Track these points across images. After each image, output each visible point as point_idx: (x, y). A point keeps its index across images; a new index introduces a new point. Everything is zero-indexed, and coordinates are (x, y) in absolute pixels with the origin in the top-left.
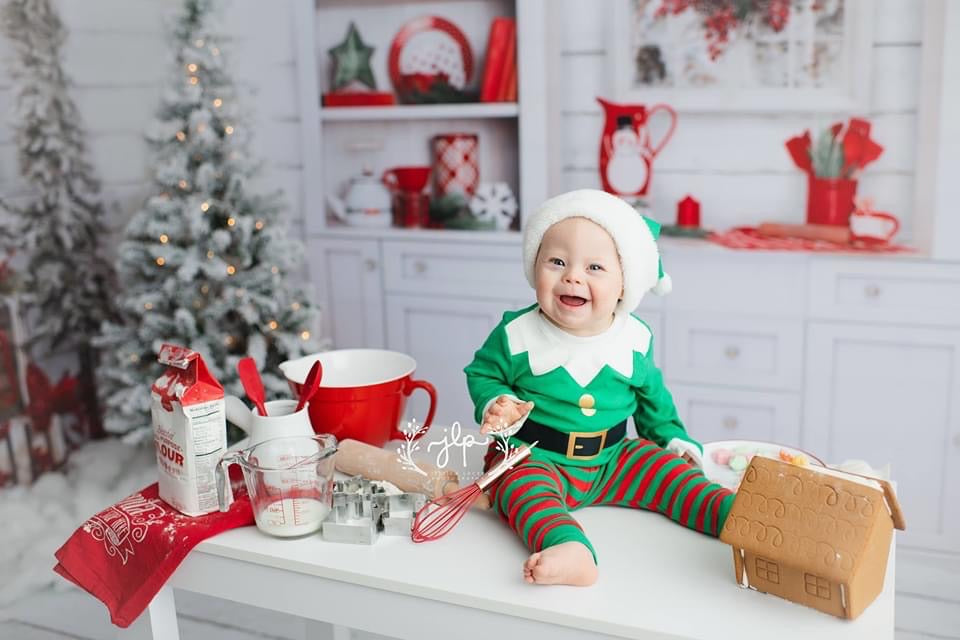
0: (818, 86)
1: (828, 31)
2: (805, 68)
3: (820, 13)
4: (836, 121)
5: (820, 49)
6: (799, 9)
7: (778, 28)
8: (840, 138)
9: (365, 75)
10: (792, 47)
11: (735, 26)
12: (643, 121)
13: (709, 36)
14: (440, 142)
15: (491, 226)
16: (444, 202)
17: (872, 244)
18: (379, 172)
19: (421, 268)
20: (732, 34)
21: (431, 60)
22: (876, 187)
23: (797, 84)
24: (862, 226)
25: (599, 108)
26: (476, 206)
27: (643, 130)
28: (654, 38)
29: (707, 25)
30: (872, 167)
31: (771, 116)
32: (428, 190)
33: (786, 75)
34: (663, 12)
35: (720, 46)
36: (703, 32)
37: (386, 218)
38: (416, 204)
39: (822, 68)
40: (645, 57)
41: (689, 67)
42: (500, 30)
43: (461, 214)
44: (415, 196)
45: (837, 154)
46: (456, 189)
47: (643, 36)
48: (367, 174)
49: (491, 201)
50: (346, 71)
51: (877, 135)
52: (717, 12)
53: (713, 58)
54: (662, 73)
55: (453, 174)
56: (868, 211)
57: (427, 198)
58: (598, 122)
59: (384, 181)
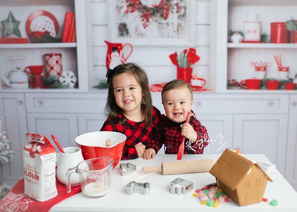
0: (179, 37)
1: (181, 20)
2: (175, 32)
3: (179, 14)
4: (185, 49)
5: (179, 26)
6: (172, 12)
7: (165, 18)
8: (186, 54)
9: (17, 31)
10: (170, 24)
11: (151, 17)
12: (121, 49)
13: (143, 20)
14: (46, 57)
15: (68, 87)
16: (49, 78)
17: (198, 88)
18: (23, 68)
19: (41, 103)
20: (151, 20)
21: (43, 27)
22: (198, 70)
23: (172, 37)
24: (194, 83)
25: (106, 44)
26: (61, 80)
27: (121, 52)
28: (124, 21)
29: (142, 17)
30: (197, 63)
31: (164, 47)
32: (42, 74)
33: (168, 33)
34: (127, 12)
35: (146, 24)
36: (141, 19)
37: (27, 85)
38: (38, 79)
39: (180, 31)
40: (121, 27)
41: (136, 31)
42: (68, 16)
43: (56, 83)
44: (38, 76)
45: (186, 59)
46: (53, 73)
47: (120, 19)
48: (18, 69)
49: (67, 77)
50: (8, 30)
51: (198, 53)
52: (146, 13)
53: (144, 28)
54: (127, 33)
55: (52, 68)
56: (196, 78)
57: (42, 77)
58: (105, 49)
59: (25, 71)
